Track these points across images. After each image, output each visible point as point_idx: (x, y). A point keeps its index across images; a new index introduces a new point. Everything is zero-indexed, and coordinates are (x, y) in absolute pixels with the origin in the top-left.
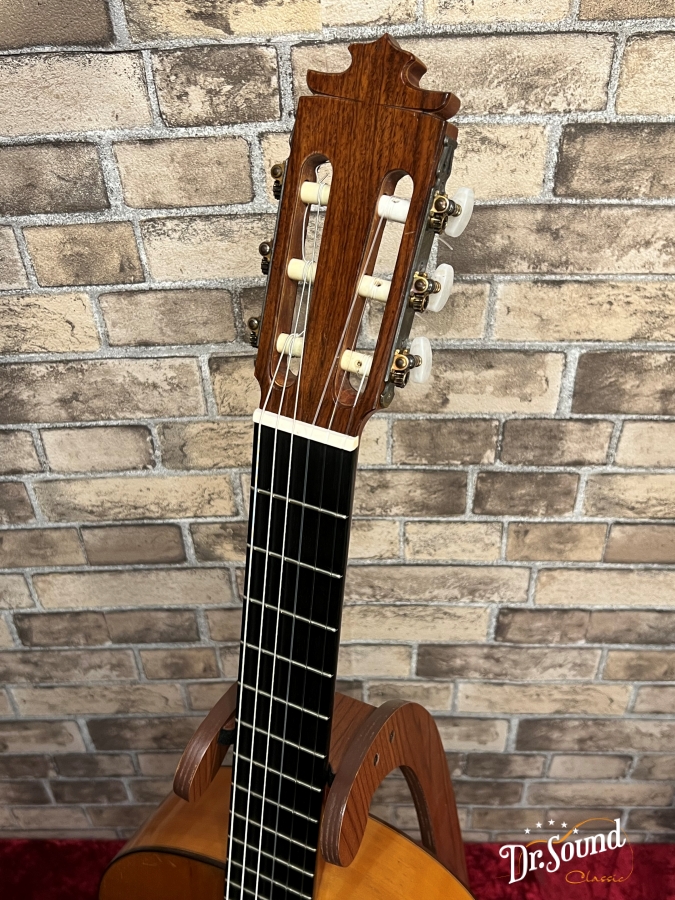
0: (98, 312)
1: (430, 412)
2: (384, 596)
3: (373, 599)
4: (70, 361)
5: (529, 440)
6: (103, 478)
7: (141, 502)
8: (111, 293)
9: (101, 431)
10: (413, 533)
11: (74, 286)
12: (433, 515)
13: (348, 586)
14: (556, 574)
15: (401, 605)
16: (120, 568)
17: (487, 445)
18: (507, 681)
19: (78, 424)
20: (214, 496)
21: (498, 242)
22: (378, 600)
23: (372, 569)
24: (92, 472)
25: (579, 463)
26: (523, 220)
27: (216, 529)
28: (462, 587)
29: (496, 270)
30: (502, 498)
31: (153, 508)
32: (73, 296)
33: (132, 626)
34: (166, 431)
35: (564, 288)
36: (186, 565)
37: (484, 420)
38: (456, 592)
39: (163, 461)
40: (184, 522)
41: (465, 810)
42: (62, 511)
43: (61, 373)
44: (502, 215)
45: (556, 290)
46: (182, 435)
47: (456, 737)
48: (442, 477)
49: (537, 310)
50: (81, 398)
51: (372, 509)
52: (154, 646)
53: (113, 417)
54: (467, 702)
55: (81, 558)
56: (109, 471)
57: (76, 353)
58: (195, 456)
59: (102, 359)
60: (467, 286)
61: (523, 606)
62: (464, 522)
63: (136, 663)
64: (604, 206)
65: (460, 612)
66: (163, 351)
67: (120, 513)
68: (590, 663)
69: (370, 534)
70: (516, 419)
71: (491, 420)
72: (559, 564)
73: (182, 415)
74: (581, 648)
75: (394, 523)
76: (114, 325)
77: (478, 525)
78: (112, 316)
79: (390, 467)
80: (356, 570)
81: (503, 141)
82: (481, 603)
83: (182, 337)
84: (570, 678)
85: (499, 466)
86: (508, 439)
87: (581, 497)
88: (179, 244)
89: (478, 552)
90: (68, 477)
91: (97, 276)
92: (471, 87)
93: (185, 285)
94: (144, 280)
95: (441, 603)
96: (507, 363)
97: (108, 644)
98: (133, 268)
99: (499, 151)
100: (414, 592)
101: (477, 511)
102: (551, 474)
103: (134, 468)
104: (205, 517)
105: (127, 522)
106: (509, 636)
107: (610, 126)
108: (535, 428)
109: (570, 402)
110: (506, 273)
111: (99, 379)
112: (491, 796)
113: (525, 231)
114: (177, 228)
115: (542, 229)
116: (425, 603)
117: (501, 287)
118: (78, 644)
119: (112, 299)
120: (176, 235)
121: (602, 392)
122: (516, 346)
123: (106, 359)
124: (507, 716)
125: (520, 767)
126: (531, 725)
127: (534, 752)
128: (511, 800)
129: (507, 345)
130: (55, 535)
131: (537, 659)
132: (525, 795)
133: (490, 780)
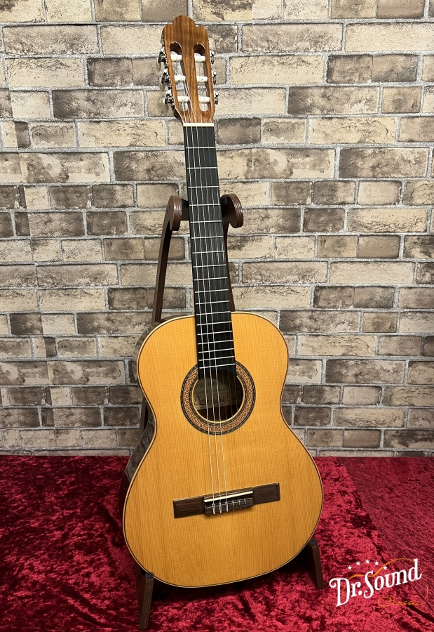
0: (167, 128)
1: (286, 178)
2: (266, 281)
3: (261, 282)
4: (153, 151)
5: (325, 191)
6: (157, 211)
8: (173, 121)
10: (279, 243)
11: (160, 116)
12: (287, 233)
13: (251, 274)
14: (338, 265)
15: (273, 286)
17: (308, 195)
18: (320, 334)
19: (152, 182)
21: (309, 101)
22: (263, 283)
23: (261, 264)
24: (154, 207)
25: (344, 203)
26: (317, 92)
28: (299, 274)
29: (309, 113)
30: (314, 222)
32: (160, 121)
34: (185, 187)
35: (333, 120)
36: (185, 261)
37: (306, 182)
38: (296, 277)
40: (186, 236)
41: (303, 431)
42: (139, 228)
43: (149, 157)
44: (310, 90)
45: (330, 121)
47: (298, 373)
48: (291, 212)
49: (324, 130)
50: (155, 169)
51: (262, 230)
53: (165, 179)
55: (143, 257)
56: (160, 208)
57: (156, 147)
59: (165, 150)
60: (298, 120)
61: (325, 285)
62: (299, 237)
64: (344, 87)
65: (298, 289)
68: (356, 321)
69: (261, 243)
70: (318, 181)
71: (309, 182)
72: (339, 260)
74: (351, 311)
75: (271, 237)
76: (172, 134)
77: (305, 238)
78: (172, 131)
79: (270, 207)
80: (255, 265)
81: (309, 62)
82: (307, 284)
84: (348, 331)
85: (313, 206)
86: (316, 191)
87: (346, 221)
89: (306, 253)
90: (143, 210)
91: (169, 112)
92: (298, 41)
95: (290, 284)
96: (313, 154)
99: (308, 65)
100: (279, 278)
101: (304, 230)
102: (333, 209)
106: (320, 304)
107: (344, 56)
108: (326, 185)
109: (338, 173)
110: (312, 115)
111: (163, 160)
112: (315, 419)
113: (318, 97)
115: (324, 96)
116: (284, 284)
117: (310, 120)
118: (133, 308)
121: (350, 167)
122: (317, 146)
124: (321, 358)
125: (329, 395)
126: (332, 363)
127: (335, 384)
128: (326, 422)
129: (313, 146)
130: (134, 242)
131: (332, 318)
132: (332, 418)
133: (314, 405)
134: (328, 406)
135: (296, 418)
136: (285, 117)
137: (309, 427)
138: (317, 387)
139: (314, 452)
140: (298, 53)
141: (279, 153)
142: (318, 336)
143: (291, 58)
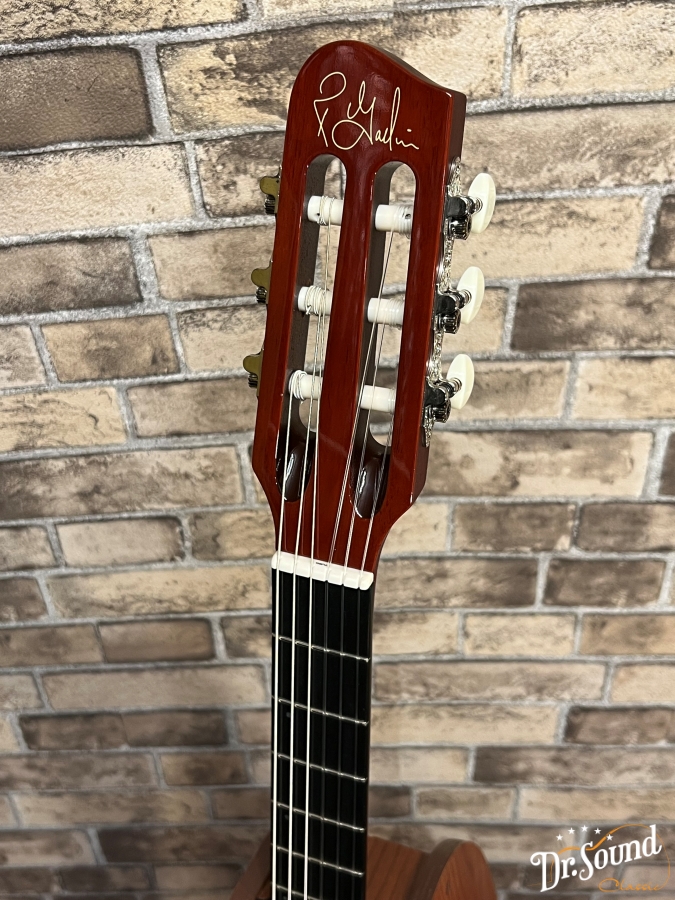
0: (126, 404)
1: (497, 496)
2: (439, 695)
3: (426, 698)
4: (92, 454)
5: (611, 524)
6: (125, 571)
7: (166, 595)
8: (141, 386)
9: (125, 524)
10: (475, 626)
11: (98, 379)
12: (497, 606)
13: (397, 683)
14: (635, 669)
15: (459, 704)
16: (140, 666)
17: (562, 530)
18: (577, 786)
19: (99, 517)
20: (249, 588)
21: (582, 317)
22: (431, 699)
23: (426, 665)
24: (113, 565)
25: (665, 549)
26: (609, 293)
27: (250, 623)
28: (528, 685)
29: (578, 346)
30: (577, 587)
31: (180, 602)
32: (98, 390)
33: (152, 728)
34: (198, 522)
35: (655, 364)
36: (215, 662)
37: (559, 504)
38: (521, 690)
39: (194, 552)
40: (215, 616)
42: (77, 606)
43: (82, 467)
44: (587, 290)
45: (645, 366)
46: (216, 524)
48: (509, 565)
49: (623, 387)
50: (103, 491)
51: (428, 600)
52: (175, 749)
53: (138, 508)
55: (97, 656)
56: (131, 564)
57: (100, 446)
58: (229, 546)
59: (129, 450)
60: (544, 364)
61: (597, 704)
62: (532, 614)
63: (156, 767)
65: (525, 711)
66: (198, 441)
67: (143, 607)
69: (425, 627)
70: (595, 503)
71: (566, 504)
72: (639, 659)
73: (216, 505)
74: (661, 749)
75: (452, 614)
76: (143, 416)
77: (548, 618)
78: (143, 408)
79: (449, 554)
80: (408, 667)
81: (593, 214)
82: (550, 701)
83: (220, 426)
84: (648, 781)
85: (576, 553)
86: (586, 524)
87: (667, 585)
88: (220, 333)
89: (548, 646)
90: (86, 571)
91: (126, 368)
92: (561, 160)
93: (225, 374)
94: (179, 371)
95: (504, 702)
96: (586, 442)
97: (124, 748)
98: (166, 360)
99: (588, 224)
100: (473, 690)
101: (549, 601)
102: (634, 561)
103: (161, 561)
104: (238, 610)
105: (150, 617)
106: (580, 737)
108: (617, 512)
109: (657, 482)
110: (589, 350)
111: (124, 471)
113: (612, 306)
114: (218, 319)
115: (634, 303)
116: (486, 702)
117: (582, 366)
118: (92, 748)
119: (142, 392)
120: (217, 325)
122: (598, 425)
123: (133, 451)
129: (587, 424)
130: (69, 632)
136: (499, 359)
140: (557, 194)
141: (476, 440)
143: (529, 207)
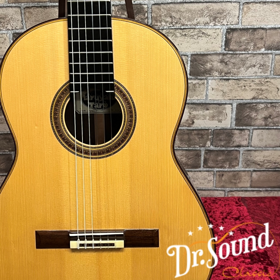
2: (176, 23)
13: (161, 16)
14: (250, 5)
15: (184, 29)
18: (231, 78)
23: (171, 5)
28: (210, 16)
38: (207, 19)
41: (213, 173)
47: (208, 118)
54: (213, 92)
61: (237, 27)
65: (209, 32)
68: (267, 63)
74: (263, 54)
82: (219, 26)
84: (259, 74)
95: (201, 27)
100: (189, 20)
106: (231, 47)
112: (224, 162)
116: (195, 27)
124: (231, 102)
125: (238, 139)
126: (242, 107)
127: (244, 127)
128: (234, 164)
131: (243, 61)
132: (241, 160)
133: (224, 149)
134: (236, 149)
135: (206, 161)
137: (217, 169)
138: (226, 131)
139: (223, 193)
142: (229, 79)
